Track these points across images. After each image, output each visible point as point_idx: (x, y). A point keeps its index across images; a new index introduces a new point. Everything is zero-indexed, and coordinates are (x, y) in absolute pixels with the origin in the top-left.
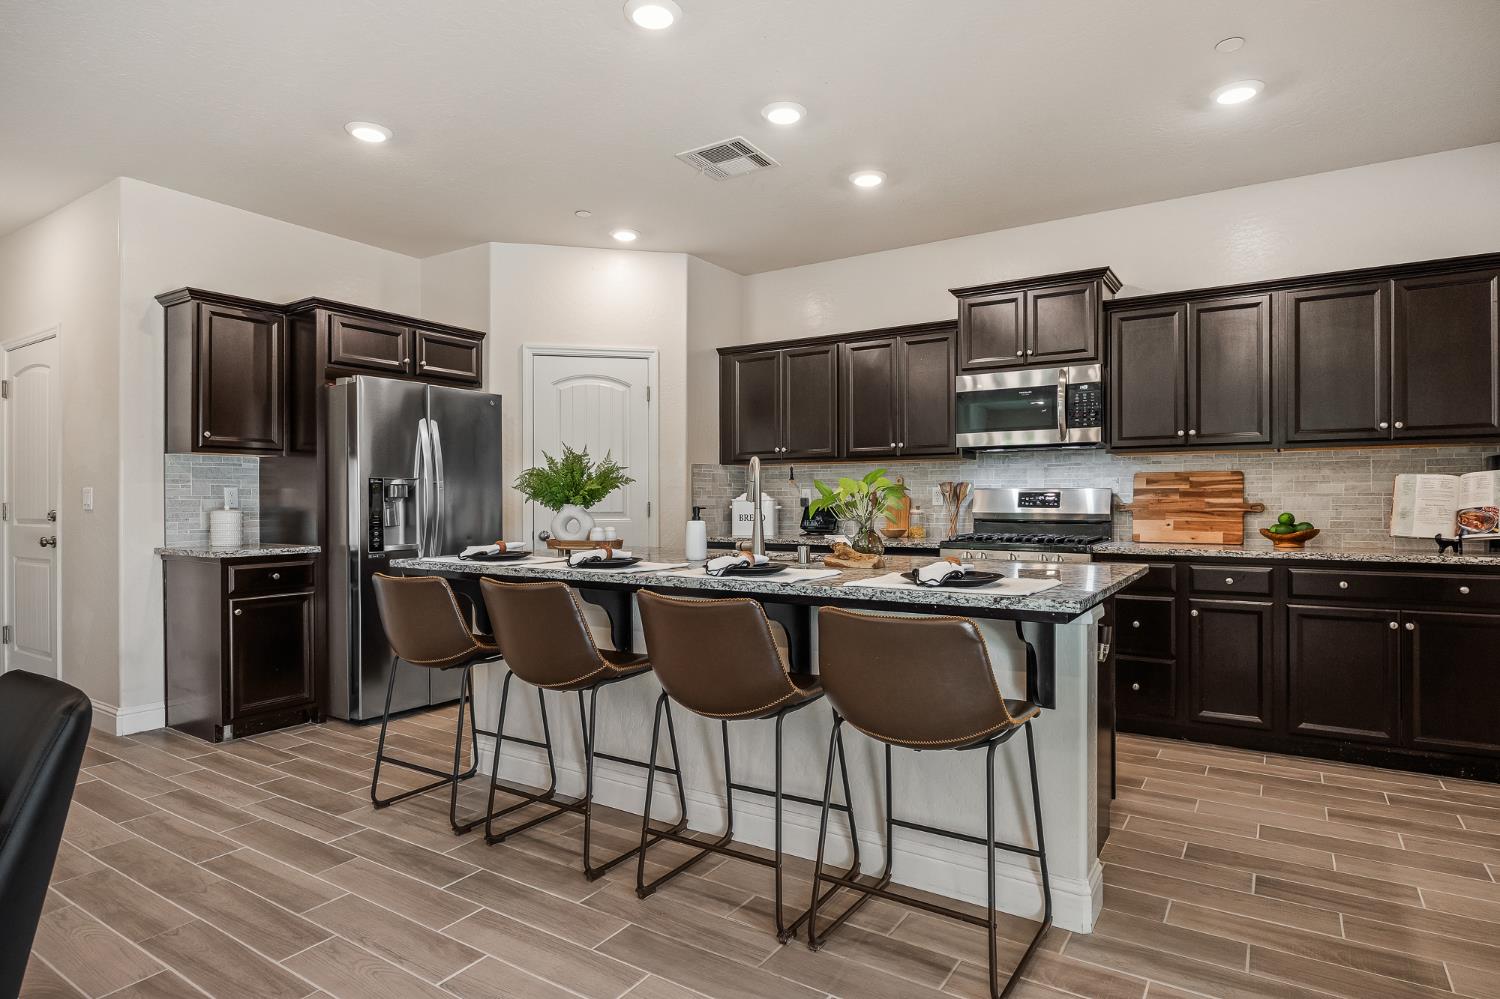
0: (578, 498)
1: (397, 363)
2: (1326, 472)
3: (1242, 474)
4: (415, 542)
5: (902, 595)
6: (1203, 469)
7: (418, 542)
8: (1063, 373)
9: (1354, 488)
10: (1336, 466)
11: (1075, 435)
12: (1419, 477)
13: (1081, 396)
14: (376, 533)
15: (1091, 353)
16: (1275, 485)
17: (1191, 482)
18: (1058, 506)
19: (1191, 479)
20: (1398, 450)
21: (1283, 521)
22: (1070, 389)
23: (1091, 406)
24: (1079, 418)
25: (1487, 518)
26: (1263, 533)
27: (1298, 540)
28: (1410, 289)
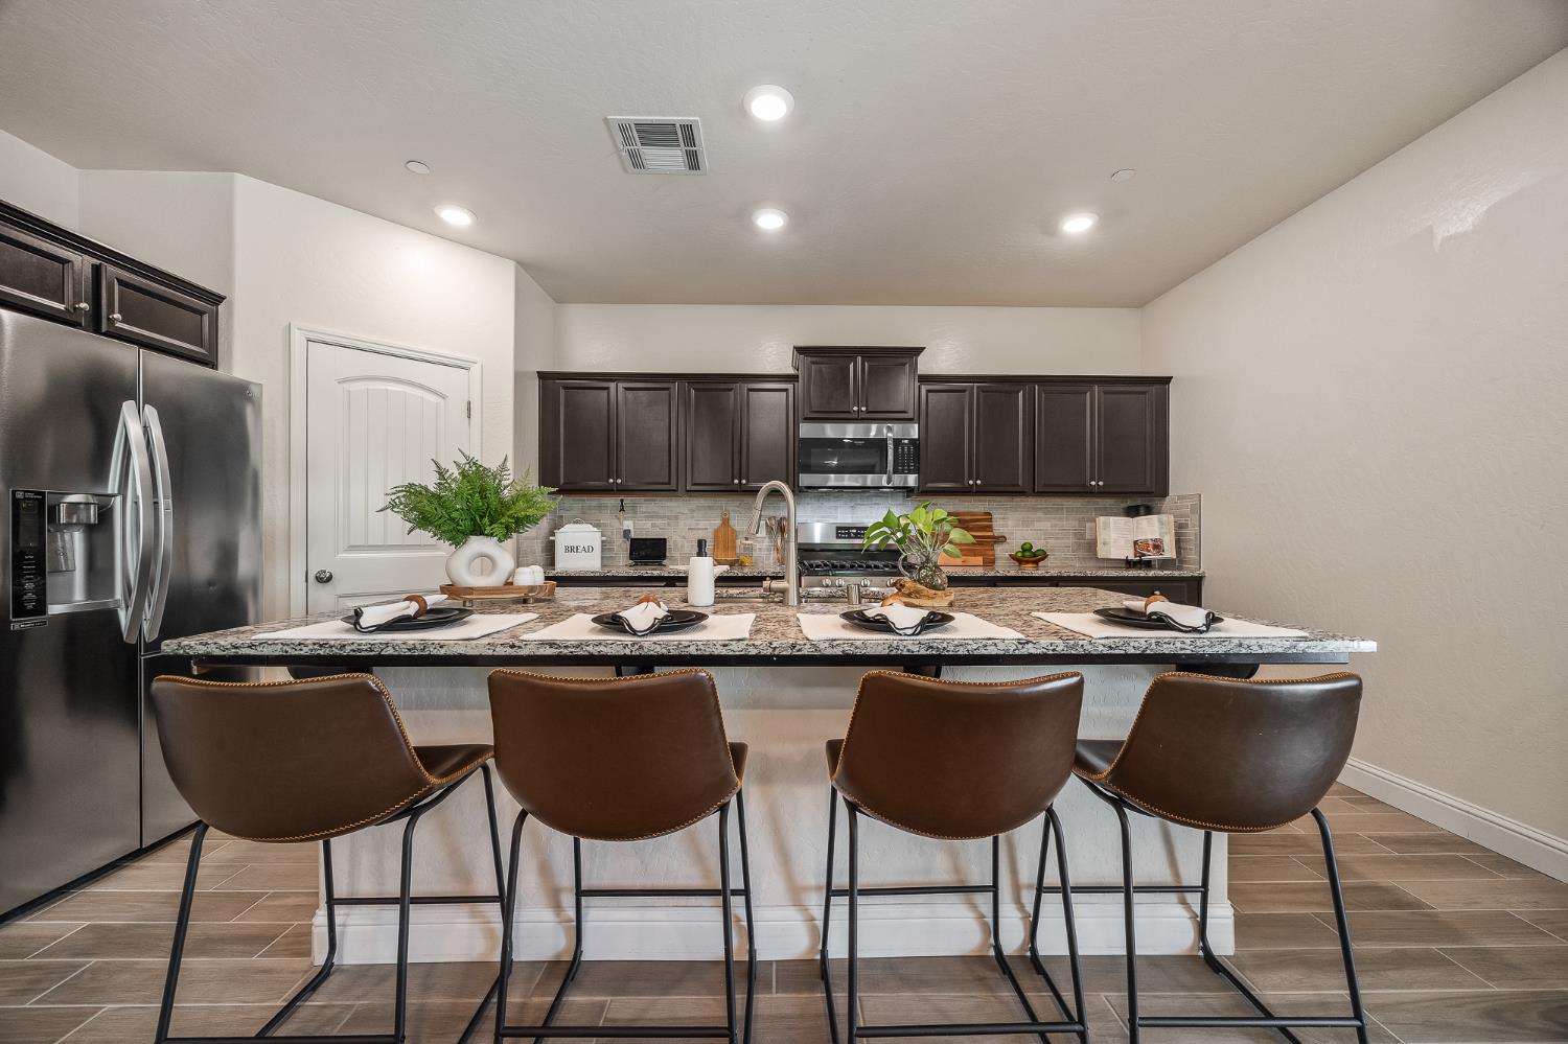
0: (498, 529)
1: (62, 307)
2: (1040, 514)
3: (989, 514)
4: (112, 593)
5: (1183, 646)
6: (966, 510)
7: (119, 595)
8: (890, 429)
9: (1056, 525)
10: (1046, 511)
11: (897, 480)
12: (1112, 518)
13: (903, 449)
14: (29, 586)
15: (910, 415)
16: (1010, 523)
21: (1026, 548)
22: (897, 442)
23: (911, 456)
24: (903, 466)
25: (1158, 547)
26: (1013, 557)
27: (1036, 562)
28: (1105, 393)
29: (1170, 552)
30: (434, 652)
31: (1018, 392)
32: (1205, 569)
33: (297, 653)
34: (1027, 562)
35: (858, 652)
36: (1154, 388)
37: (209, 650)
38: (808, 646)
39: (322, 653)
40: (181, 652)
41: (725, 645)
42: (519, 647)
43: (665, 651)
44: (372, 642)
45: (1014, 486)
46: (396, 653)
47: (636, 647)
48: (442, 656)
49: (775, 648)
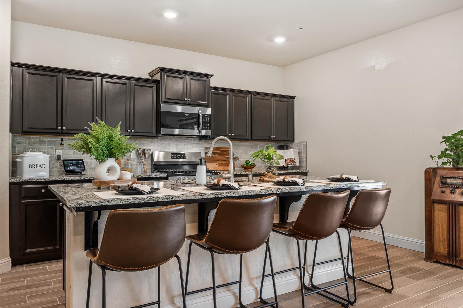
2: (250, 148)
11: (203, 132)
13: (206, 119)
16: (239, 152)
17: (221, 151)
18: (185, 159)
19: (221, 149)
20: (263, 143)
21: (247, 163)
22: (203, 115)
23: (208, 122)
24: (205, 126)
25: (293, 161)
26: (243, 167)
27: (252, 168)
28: (275, 100)
29: (297, 163)
30: (176, 199)
31: (246, 97)
32: (308, 169)
33: (126, 203)
34: (249, 168)
35: (292, 191)
36: (290, 100)
37: (90, 204)
38: (280, 190)
39: (136, 202)
40: (78, 206)
41: (260, 191)
42: (203, 196)
43: (245, 194)
44: (154, 197)
45: (245, 136)
46: (163, 200)
47: (237, 193)
48: (179, 200)
49: (273, 191)
